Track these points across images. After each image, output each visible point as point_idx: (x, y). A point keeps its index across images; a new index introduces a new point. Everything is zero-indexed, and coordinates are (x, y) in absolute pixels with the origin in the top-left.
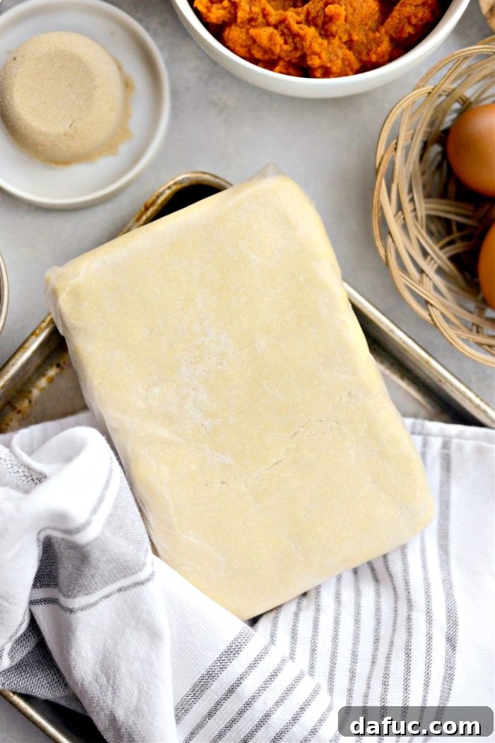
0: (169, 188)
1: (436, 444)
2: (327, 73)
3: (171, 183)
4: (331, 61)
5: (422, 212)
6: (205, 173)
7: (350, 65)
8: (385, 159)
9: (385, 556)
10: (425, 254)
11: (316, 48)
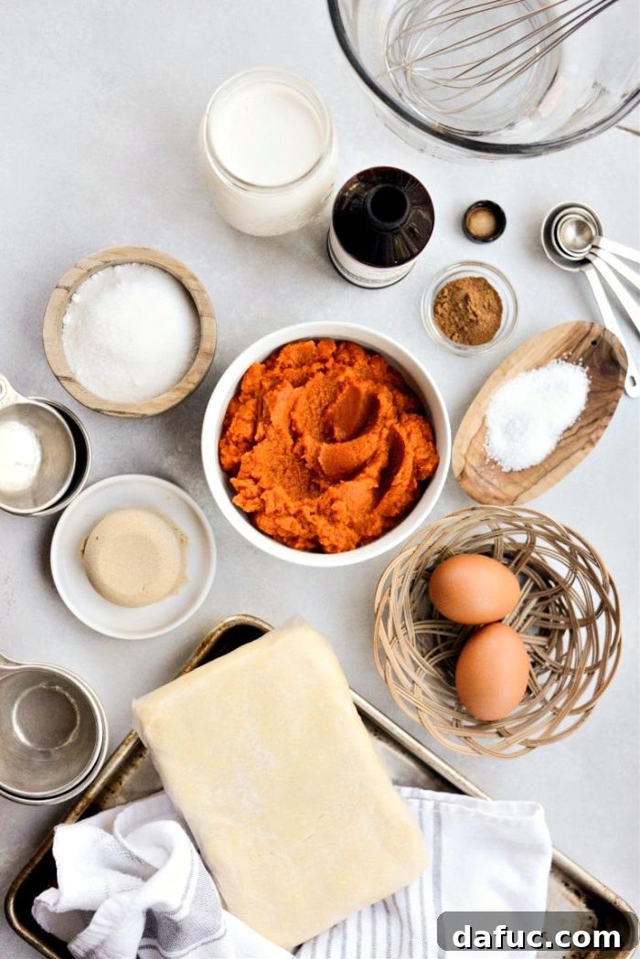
0: (220, 629)
1: (429, 806)
2: (334, 550)
3: (221, 625)
4: (337, 541)
5: (412, 634)
6: (246, 616)
7: (352, 540)
8: (381, 605)
9: (393, 896)
10: (416, 666)
11: (326, 533)
